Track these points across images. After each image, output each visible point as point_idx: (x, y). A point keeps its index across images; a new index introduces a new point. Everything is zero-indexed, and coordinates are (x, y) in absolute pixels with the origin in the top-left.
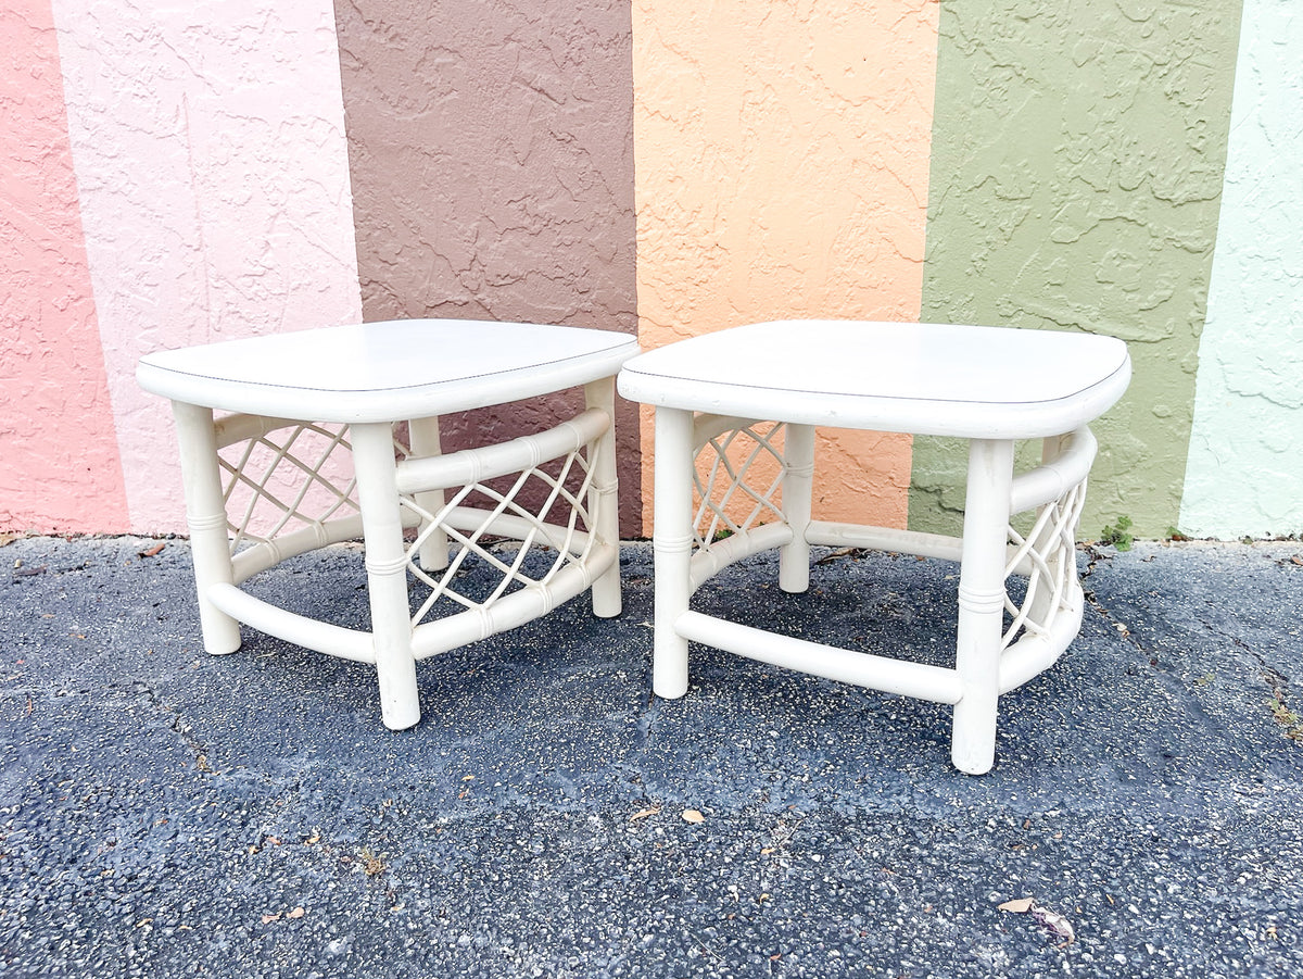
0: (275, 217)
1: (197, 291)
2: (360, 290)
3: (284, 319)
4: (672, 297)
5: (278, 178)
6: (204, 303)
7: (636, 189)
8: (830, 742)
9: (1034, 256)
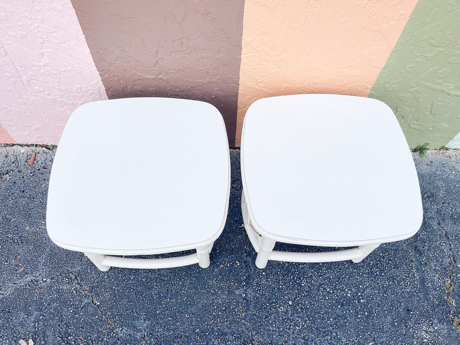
0: (43, 43)
1: (12, 71)
2: (98, 73)
3: (61, 82)
4: (257, 78)
5: (38, 26)
6: (18, 75)
7: (243, 37)
8: (308, 307)
9: (436, 67)
